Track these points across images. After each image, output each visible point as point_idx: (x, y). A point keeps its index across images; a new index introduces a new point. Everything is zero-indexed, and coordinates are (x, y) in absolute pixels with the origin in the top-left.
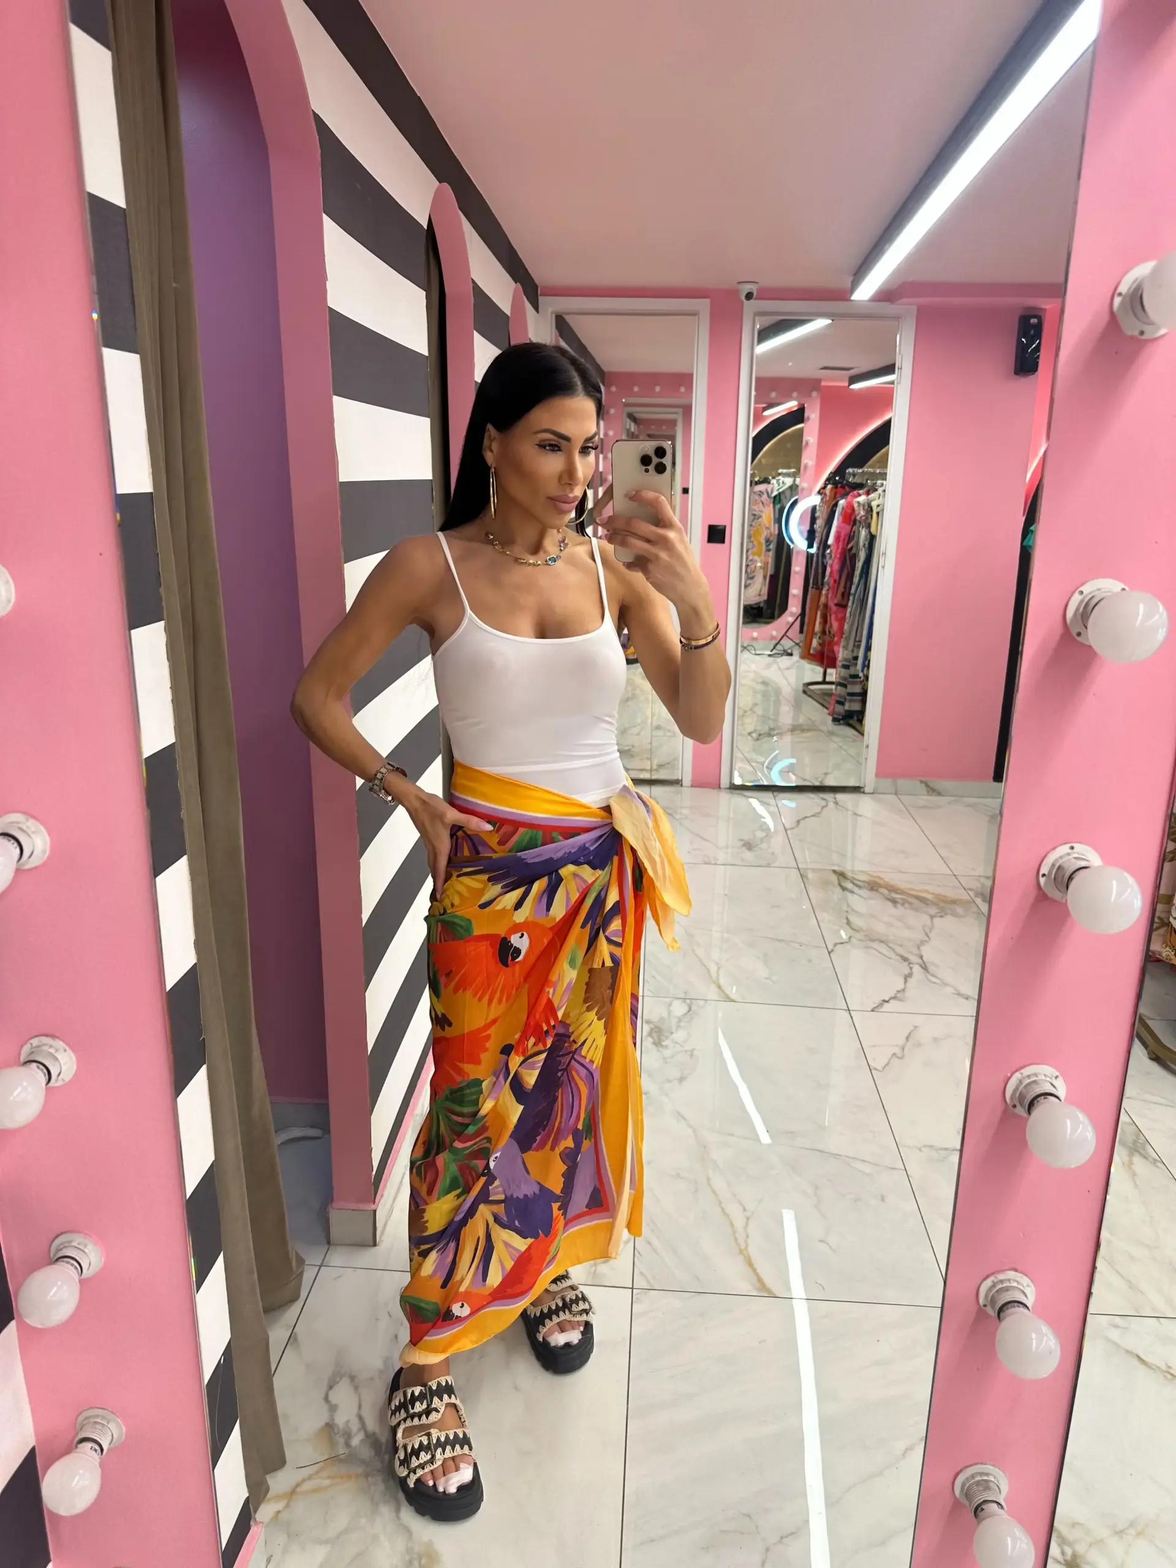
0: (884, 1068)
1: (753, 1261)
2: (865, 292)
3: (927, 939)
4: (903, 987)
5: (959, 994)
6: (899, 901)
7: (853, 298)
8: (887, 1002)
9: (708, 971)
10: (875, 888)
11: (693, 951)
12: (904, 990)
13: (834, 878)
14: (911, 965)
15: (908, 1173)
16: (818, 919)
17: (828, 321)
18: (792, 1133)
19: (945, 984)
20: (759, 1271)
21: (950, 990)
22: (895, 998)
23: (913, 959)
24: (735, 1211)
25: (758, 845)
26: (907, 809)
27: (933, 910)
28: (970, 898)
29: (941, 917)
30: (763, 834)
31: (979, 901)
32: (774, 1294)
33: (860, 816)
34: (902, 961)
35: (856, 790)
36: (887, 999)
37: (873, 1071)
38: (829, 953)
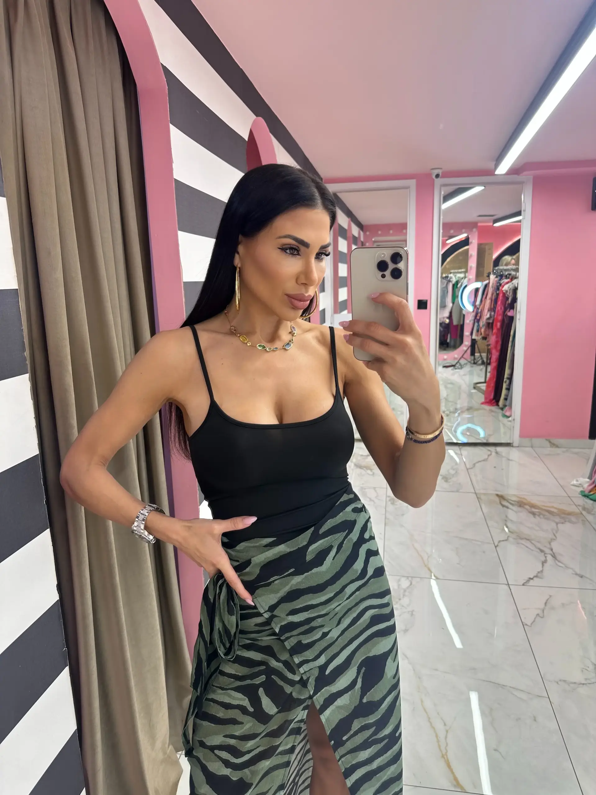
0: (531, 624)
1: (451, 764)
2: (503, 168)
3: (554, 538)
4: (540, 569)
5: (576, 574)
6: (536, 513)
7: (497, 173)
8: (532, 579)
9: (422, 558)
10: (522, 505)
11: (413, 545)
12: (542, 571)
13: (497, 499)
14: (546, 555)
15: (551, 700)
16: (489, 525)
17: (483, 188)
18: (474, 669)
19: (567, 567)
20: (454, 771)
21: (570, 571)
22: (536, 576)
23: (547, 551)
24: (439, 726)
25: (451, 478)
26: (538, 456)
27: (557, 519)
28: (579, 511)
29: (562, 523)
30: (452, 472)
31: (584, 513)
32: (465, 790)
33: (511, 460)
34: (540, 552)
35: (508, 445)
36: (532, 577)
37: (525, 626)
38: (496, 547)
